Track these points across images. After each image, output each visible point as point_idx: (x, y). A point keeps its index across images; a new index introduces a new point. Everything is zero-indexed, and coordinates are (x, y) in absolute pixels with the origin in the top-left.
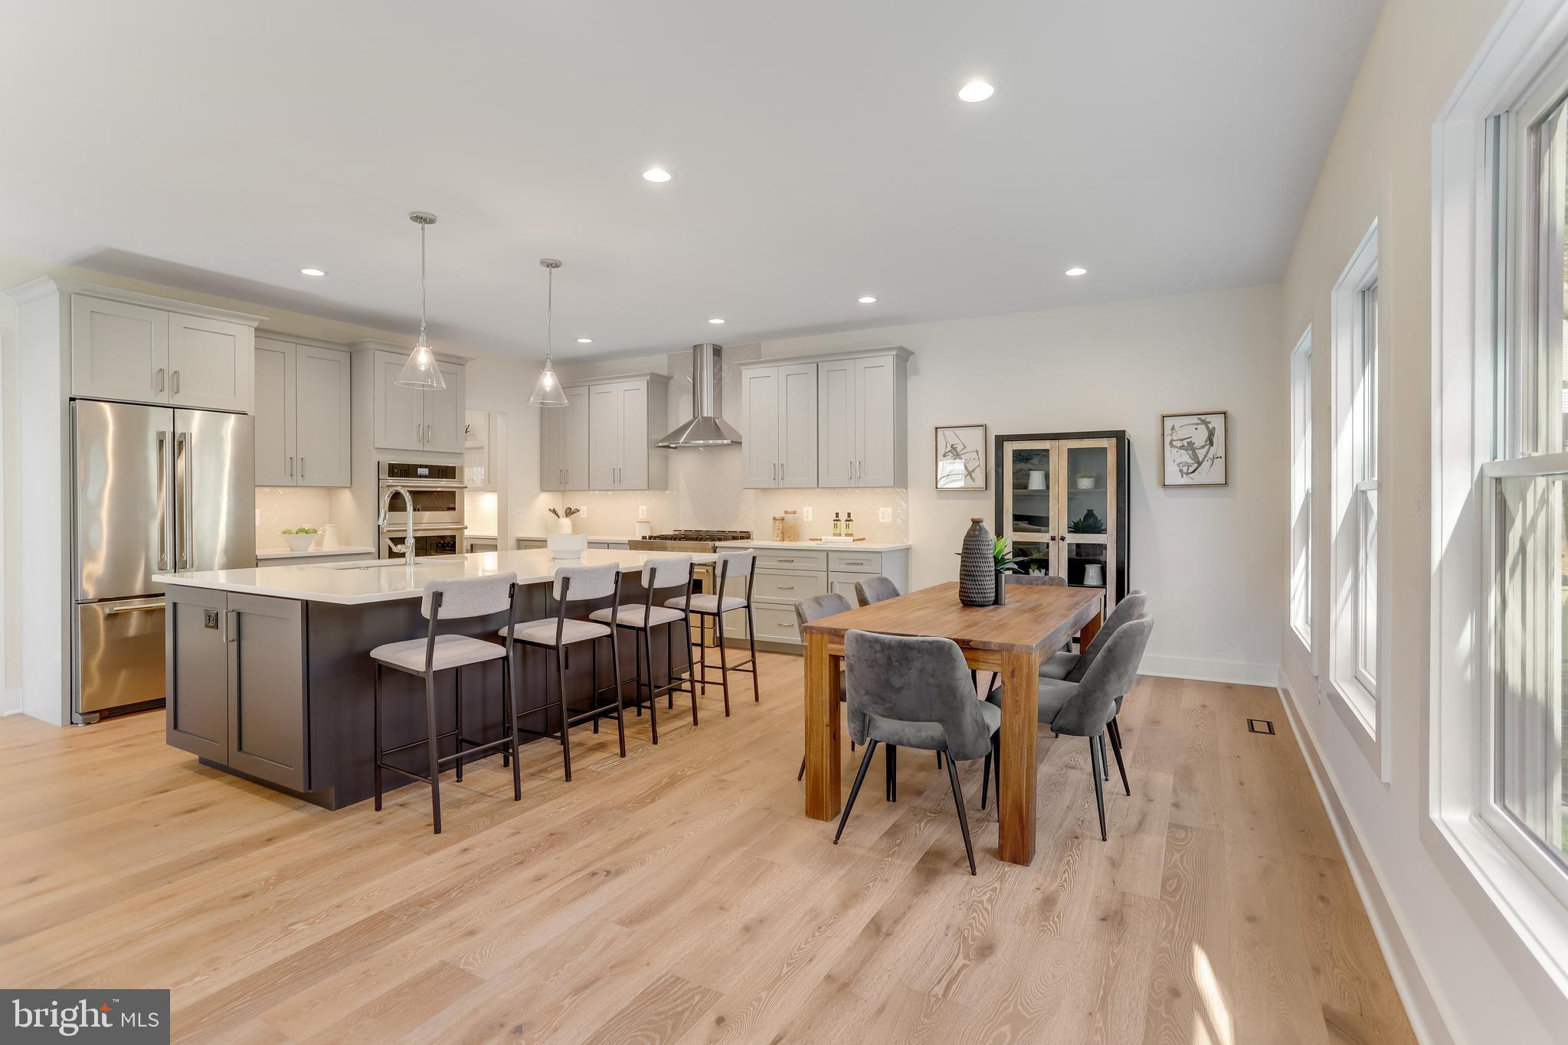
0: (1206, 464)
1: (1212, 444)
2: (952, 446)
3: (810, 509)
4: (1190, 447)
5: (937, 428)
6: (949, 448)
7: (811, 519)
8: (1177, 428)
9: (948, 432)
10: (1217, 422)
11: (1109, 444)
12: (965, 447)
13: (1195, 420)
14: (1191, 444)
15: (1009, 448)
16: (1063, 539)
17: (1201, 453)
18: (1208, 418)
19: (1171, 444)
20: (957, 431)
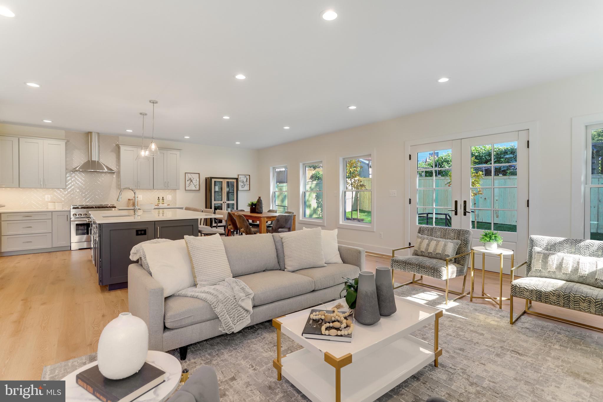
0: (246, 186)
1: (247, 182)
2: (190, 178)
3: (141, 196)
4: (243, 182)
5: (185, 173)
6: (189, 179)
7: (141, 199)
8: (241, 178)
9: (189, 174)
10: (248, 177)
11: (235, 181)
12: (194, 179)
13: (244, 176)
14: (243, 181)
15: (213, 180)
16: (226, 202)
17: (245, 183)
18: (247, 176)
19: (240, 181)
20: (191, 174)
